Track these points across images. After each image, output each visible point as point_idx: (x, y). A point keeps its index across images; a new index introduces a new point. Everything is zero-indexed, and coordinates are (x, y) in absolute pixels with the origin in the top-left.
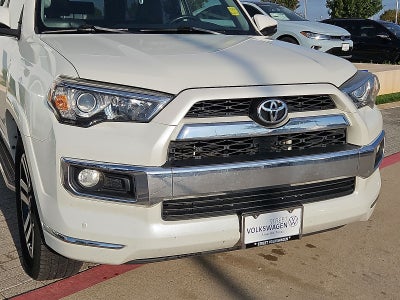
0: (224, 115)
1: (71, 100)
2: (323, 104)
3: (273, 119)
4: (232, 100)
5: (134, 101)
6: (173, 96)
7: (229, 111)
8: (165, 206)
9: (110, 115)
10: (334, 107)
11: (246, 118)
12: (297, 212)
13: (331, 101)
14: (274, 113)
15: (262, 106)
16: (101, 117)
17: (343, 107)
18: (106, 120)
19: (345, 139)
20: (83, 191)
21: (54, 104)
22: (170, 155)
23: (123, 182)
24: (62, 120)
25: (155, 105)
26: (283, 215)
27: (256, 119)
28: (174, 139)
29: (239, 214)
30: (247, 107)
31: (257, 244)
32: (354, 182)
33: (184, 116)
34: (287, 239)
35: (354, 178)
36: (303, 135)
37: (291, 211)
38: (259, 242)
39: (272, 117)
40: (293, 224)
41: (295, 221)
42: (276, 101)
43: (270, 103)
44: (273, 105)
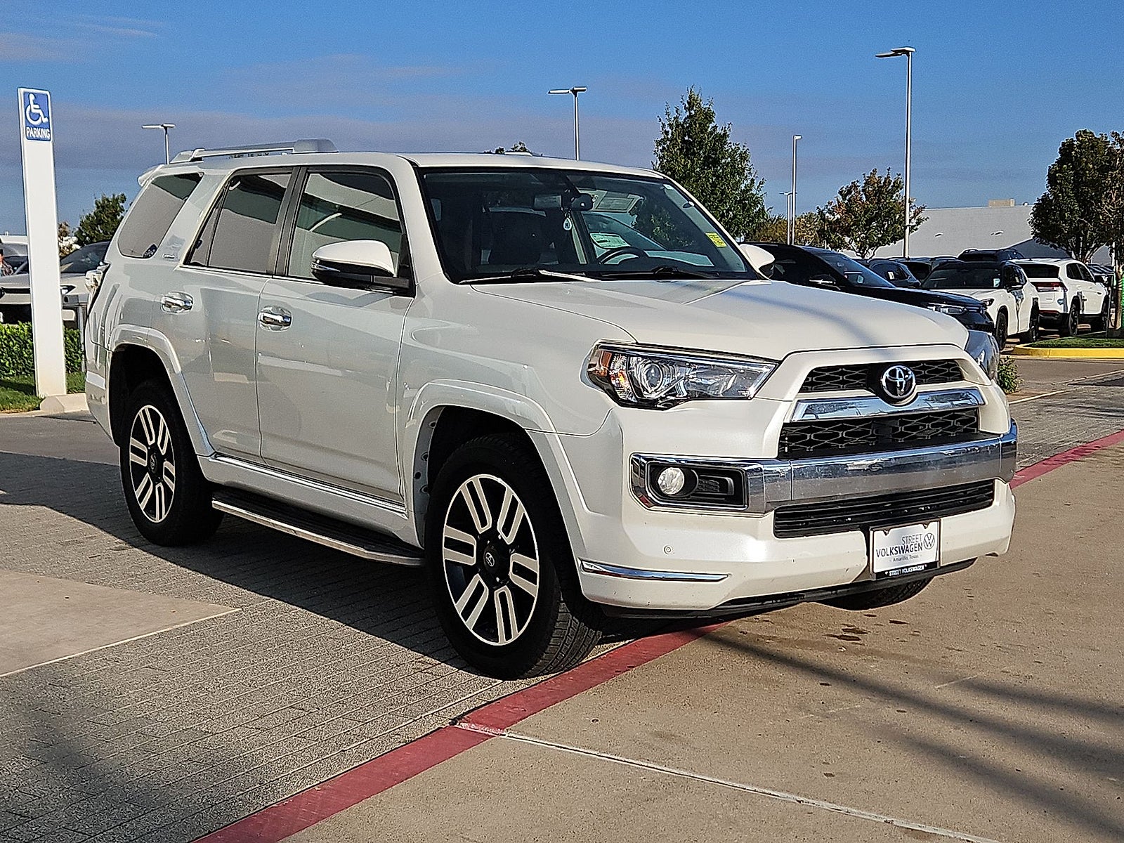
0: (839, 388)
2: (949, 374)
3: (900, 393)
4: (847, 367)
6: (777, 363)
7: (843, 382)
8: (778, 517)
10: (961, 378)
11: (866, 392)
12: (933, 526)
13: (958, 369)
14: (901, 384)
15: (886, 374)
19: (976, 425)
20: (665, 499)
23: (723, 483)
26: (917, 531)
27: (880, 393)
28: (787, 421)
29: (866, 529)
30: (863, 376)
31: (889, 574)
32: (992, 488)
33: (801, 389)
34: (923, 566)
35: (993, 481)
36: (929, 417)
37: (926, 525)
38: (891, 570)
39: (898, 391)
40: (929, 545)
41: (931, 541)
42: (901, 369)
43: (895, 370)
44: (900, 373)
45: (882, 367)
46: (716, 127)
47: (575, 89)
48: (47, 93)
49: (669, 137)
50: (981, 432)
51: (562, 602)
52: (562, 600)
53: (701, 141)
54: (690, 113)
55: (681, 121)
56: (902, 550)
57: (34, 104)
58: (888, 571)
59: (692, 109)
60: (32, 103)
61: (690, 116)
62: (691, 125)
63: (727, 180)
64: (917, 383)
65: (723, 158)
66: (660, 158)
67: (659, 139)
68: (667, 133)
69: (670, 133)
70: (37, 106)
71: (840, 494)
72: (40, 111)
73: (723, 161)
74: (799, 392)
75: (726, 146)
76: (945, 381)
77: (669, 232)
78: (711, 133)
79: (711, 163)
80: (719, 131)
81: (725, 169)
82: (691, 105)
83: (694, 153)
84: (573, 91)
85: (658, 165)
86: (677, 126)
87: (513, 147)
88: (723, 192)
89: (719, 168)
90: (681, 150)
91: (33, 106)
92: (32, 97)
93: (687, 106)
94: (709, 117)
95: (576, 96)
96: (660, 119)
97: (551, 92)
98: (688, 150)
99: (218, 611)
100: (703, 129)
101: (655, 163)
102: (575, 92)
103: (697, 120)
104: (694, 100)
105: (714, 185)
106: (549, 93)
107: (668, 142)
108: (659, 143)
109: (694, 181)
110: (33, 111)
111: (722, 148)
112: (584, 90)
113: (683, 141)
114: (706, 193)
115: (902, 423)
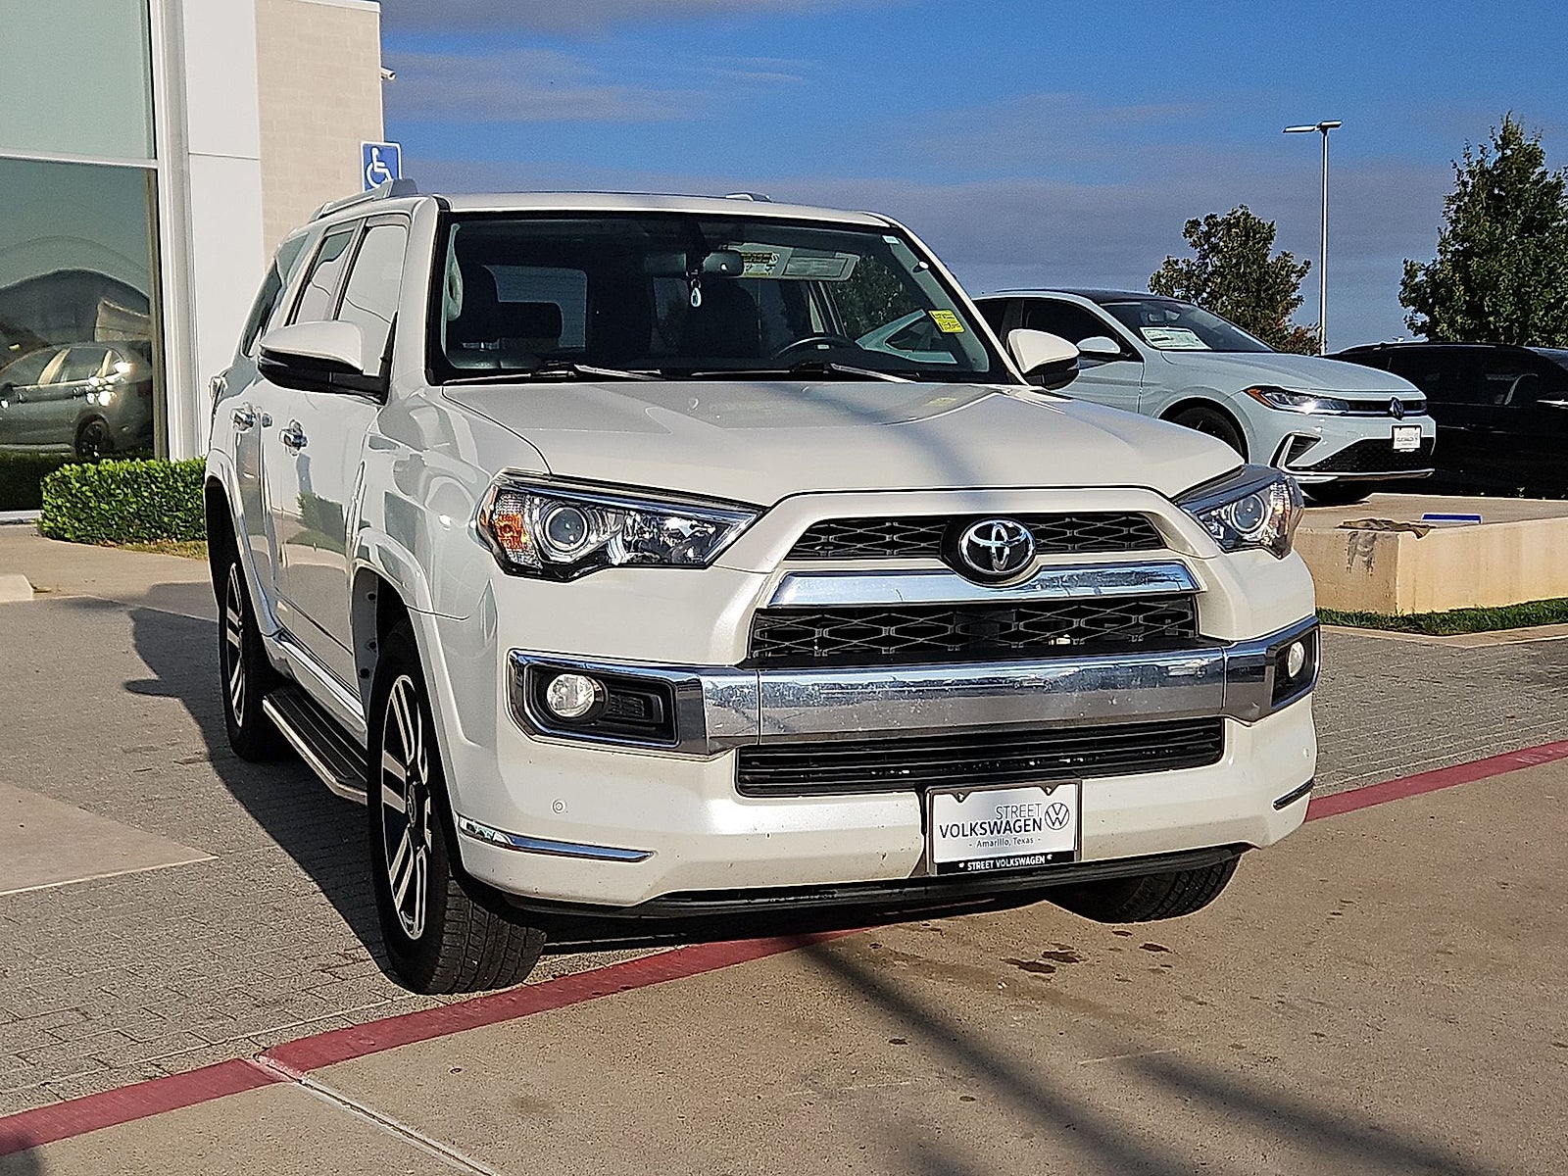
0: (883, 556)
1: (533, 522)
2: (1129, 537)
3: (998, 567)
4: (901, 520)
5: (673, 524)
6: (763, 511)
7: (892, 545)
8: (743, 763)
9: (618, 554)
10: (1159, 544)
11: (937, 563)
12: (1066, 793)
13: (1150, 530)
14: (1000, 550)
15: (971, 534)
16: (598, 559)
17: (1183, 544)
18: (608, 565)
19: (1192, 625)
20: (559, 726)
21: (492, 532)
22: (754, 644)
23: (648, 702)
24: (510, 568)
25: (721, 528)
26: (1029, 798)
27: (958, 566)
28: (764, 606)
29: (920, 790)
30: (937, 537)
31: (966, 867)
32: (1220, 732)
33: (788, 555)
34: (1043, 859)
35: (1220, 720)
36: (1079, 607)
37: (1049, 790)
38: (971, 861)
39: (995, 561)
40: (1057, 823)
41: (1061, 817)
42: (1003, 525)
43: (991, 526)
44: (998, 532)
45: (961, 522)
46: (1545, 173)
47: (1324, 124)
48: (398, 146)
49: (1468, 190)
50: (1201, 636)
51: (451, 879)
52: (451, 875)
53: (1519, 195)
54: (1503, 154)
55: (1489, 165)
56: (995, 828)
57: (378, 161)
58: (966, 862)
59: (1508, 147)
60: (375, 159)
61: (1503, 158)
62: (1503, 172)
63: (1559, 253)
64: (1038, 551)
65: (1554, 219)
66: (1452, 223)
67: (1453, 195)
68: (1465, 184)
69: (1470, 184)
70: (383, 164)
71: (860, 730)
72: (386, 171)
73: (1555, 224)
74: (785, 559)
75: (1559, 202)
76: (1121, 548)
77: (1463, 331)
78: (1537, 182)
79: (1536, 228)
80: (1549, 179)
81: (1557, 236)
82: (1506, 142)
83: (1507, 214)
84: (1320, 126)
85: (1447, 234)
86: (1482, 173)
87: (1230, 212)
88: (1552, 271)
89: (1547, 234)
90: (1487, 208)
91: (376, 164)
92: (375, 152)
93: (1500, 142)
94: (1533, 158)
95: (1325, 134)
96: (1455, 164)
97: (1287, 130)
98: (1497, 209)
99: (188, 856)
100: (1523, 176)
101: (1443, 230)
102: (1324, 129)
103: (1512, 163)
104: (1510, 133)
105: (1536, 262)
106: (1285, 131)
107: (1466, 199)
108: (1451, 200)
109: (1504, 256)
110: (376, 170)
111: (1554, 204)
112: (1337, 126)
113: (1491, 195)
114: (1522, 273)
115: (1020, 617)
